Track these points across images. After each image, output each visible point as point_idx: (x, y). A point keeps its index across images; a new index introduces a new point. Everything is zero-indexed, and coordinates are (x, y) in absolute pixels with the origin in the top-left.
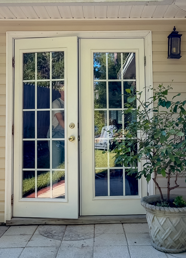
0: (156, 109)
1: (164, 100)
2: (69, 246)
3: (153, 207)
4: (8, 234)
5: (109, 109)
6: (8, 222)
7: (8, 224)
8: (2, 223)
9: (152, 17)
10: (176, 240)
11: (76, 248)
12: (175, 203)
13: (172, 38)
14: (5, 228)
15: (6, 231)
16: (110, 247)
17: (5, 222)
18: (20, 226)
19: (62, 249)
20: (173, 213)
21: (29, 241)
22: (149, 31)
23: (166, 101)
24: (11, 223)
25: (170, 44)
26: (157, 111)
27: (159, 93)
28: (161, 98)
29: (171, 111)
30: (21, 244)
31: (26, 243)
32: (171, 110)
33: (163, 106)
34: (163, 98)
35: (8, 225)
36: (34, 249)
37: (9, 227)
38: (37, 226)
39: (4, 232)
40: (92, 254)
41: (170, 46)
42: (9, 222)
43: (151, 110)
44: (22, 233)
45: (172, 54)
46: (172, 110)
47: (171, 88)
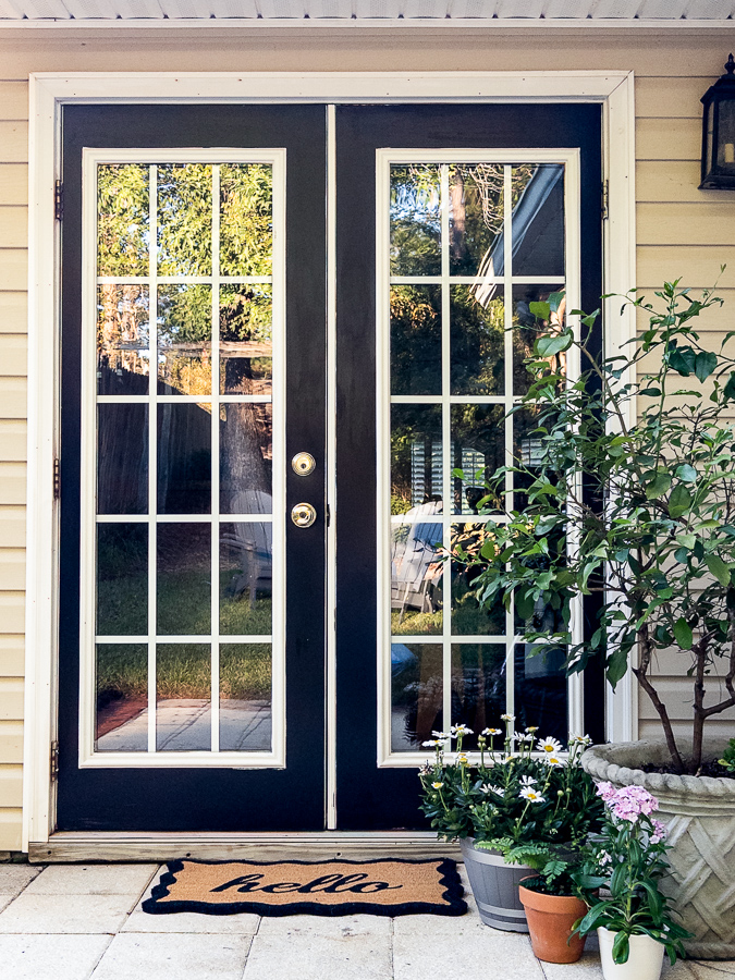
0: (656, 385)
1: (686, 347)
2: (292, 932)
3: (638, 776)
4: (42, 891)
5: (453, 397)
6: (37, 848)
7: (37, 856)
8: (12, 853)
9: (636, 17)
10: (727, 907)
11: (324, 940)
12: (726, 764)
13: (722, 104)
14: (25, 872)
15: (32, 881)
16: (460, 938)
17: (25, 850)
18: (85, 867)
19: (267, 942)
20: (719, 797)
21: (129, 914)
22: (625, 73)
23: (697, 352)
24: (49, 853)
25: (711, 128)
26: (656, 393)
27: (666, 321)
28: (675, 341)
29: (714, 397)
30: (98, 923)
31: (120, 919)
32: (715, 392)
33: (684, 373)
34: (682, 341)
35: (37, 860)
36: (155, 939)
37: (40, 868)
38: (156, 865)
39: (24, 885)
40: (387, 960)
41: (710, 137)
42: (41, 847)
43: (634, 389)
44: (97, 888)
45: (720, 169)
46: (719, 393)
47: (717, 299)
